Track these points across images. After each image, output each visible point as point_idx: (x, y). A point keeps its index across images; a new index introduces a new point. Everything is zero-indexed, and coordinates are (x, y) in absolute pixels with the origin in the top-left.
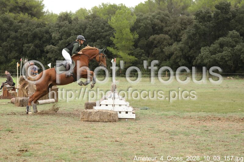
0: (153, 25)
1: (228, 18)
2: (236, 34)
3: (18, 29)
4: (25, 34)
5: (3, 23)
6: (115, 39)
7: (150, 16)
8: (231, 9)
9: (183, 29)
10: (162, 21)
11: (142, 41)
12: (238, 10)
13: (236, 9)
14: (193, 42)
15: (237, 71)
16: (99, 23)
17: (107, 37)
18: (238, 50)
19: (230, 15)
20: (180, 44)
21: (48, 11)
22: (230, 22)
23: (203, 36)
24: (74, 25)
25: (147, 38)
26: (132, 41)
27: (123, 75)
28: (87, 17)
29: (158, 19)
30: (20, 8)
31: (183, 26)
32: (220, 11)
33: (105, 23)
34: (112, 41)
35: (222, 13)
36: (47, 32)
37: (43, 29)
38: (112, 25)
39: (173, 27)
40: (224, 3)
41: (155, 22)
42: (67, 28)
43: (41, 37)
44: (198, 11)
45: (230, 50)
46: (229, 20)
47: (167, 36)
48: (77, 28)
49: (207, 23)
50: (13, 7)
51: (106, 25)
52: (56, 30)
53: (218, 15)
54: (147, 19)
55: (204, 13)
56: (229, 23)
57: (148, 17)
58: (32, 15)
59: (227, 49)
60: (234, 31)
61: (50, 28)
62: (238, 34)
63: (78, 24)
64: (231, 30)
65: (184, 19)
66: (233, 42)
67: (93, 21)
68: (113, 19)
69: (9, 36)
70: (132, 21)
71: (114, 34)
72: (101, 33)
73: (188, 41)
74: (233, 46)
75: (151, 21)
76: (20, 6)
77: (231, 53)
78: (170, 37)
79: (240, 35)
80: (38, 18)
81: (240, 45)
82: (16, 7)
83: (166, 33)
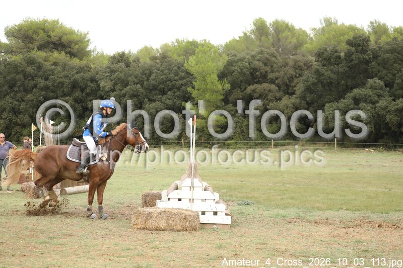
0: (251, 70)
1: (367, 60)
2: (379, 83)
3: (50, 75)
4: (59, 83)
5: (28, 65)
6: (196, 91)
7: (247, 57)
8: (371, 47)
9: (297, 75)
10: (265, 64)
11: (236, 93)
12: (382, 48)
13: (378, 47)
14: (312, 95)
15: (380, 140)
16: (170, 67)
17: (183, 87)
18: (382, 108)
19: (370, 55)
20: (294, 99)
21: (95, 49)
22: (369, 66)
23: (328, 86)
24: (134, 69)
25: (243, 89)
26: (221, 94)
27: (206, 144)
28: (153, 57)
29: (259, 60)
30: (54, 43)
31: (297, 71)
32: (353, 48)
33: (180, 66)
34: (191, 94)
35: (357, 52)
36: (93, 80)
37: (88, 75)
38: (190, 68)
39: (282, 72)
40: (361, 37)
41: (256, 66)
42: (123, 74)
43: (84, 86)
44: (321, 49)
45: (369, 108)
46: (367, 62)
47: (273, 87)
48: (138, 74)
49: (334, 66)
50: (43, 43)
51: (181, 70)
52: (107, 77)
53: (351, 55)
54: (243, 61)
55: (330, 52)
56: (369, 68)
57: (244, 58)
58: (72, 55)
59: (365, 106)
60: (376, 80)
61: (97, 73)
62: (382, 83)
63: (139, 68)
64: (372, 78)
65: (299, 61)
66: (373, 95)
67: (163, 63)
68: (192, 60)
69: (35, 86)
70: (221, 64)
71: (194, 82)
72: (174, 82)
73: (305, 94)
74: (374, 103)
75: (249, 63)
76: (54, 40)
77: (371, 112)
78: (277, 88)
79: (385, 86)
80: (80, 60)
81: (384, 101)
82: (48, 43)
83: (272, 82)
